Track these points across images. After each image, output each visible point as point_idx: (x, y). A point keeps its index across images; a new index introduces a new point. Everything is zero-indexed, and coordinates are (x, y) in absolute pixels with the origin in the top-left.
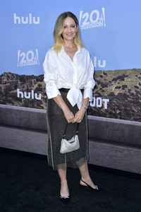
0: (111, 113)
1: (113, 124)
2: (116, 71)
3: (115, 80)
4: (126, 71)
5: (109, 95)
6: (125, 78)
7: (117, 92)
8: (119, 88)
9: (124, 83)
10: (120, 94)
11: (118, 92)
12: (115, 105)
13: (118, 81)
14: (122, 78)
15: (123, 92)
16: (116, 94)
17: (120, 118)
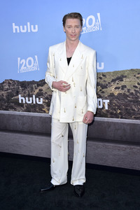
0: (112, 114)
1: (115, 124)
2: (114, 72)
3: (114, 81)
4: (123, 71)
5: (109, 96)
6: (124, 79)
7: (116, 93)
8: (119, 88)
9: (122, 83)
10: (119, 94)
11: (117, 92)
12: (116, 105)
13: (117, 82)
14: (120, 79)
15: (122, 92)
16: (116, 95)
17: (121, 118)
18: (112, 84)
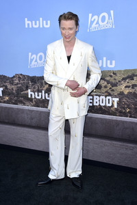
0: (121, 112)
1: (123, 122)
2: (125, 71)
3: (124, 79)
4: (134, 70)
5: (119, 94)
6: (135, 78)
7: (126, 91)
8: (129, 87)
9: (133, 82)
10: (129, 93)
11: (128, 91)
12: (125, 104)
13: (127, 80)
14: (131, 77)
15: (132, 91)
16: (126, 93)
17: (130, 117)
18: (123, 82)
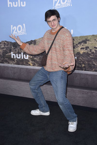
0: (78, 67)
1: (80, 74)
2: (80, 37)
3: (80, 43)
4: (87, 36)
5: (76, 54)
6: (87, 42)
7: (82, 52)
8: (83, 48)
9: (86, 45)
10: (84, 53)
11: (83, 52)
12: (81, 61)
13: (82, 44)
14: (85, 42)
15: (86, 51)
16: (81, 53)
17: (85, 70)
18: (79, 45)
